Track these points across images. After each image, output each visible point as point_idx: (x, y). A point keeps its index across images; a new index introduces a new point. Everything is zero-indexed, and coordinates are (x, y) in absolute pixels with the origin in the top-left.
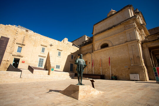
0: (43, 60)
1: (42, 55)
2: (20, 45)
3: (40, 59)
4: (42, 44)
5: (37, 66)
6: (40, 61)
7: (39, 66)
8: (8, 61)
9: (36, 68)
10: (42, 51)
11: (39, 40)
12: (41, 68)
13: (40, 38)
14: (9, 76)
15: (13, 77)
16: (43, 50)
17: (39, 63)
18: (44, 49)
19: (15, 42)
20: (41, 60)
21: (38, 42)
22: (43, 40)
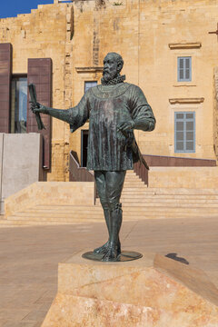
0: (191, 116)
1: (182, 94)
2: (87, 75)
3: (179, 116)
4: (174, 40)
5: (171, 152)
6: (179, 126)
7: (179, 147)
8: (67, 144)
9: (164, 161)
10: (181, 77)
11: (155, 26)
12: (188, 155)
13: (158, 13)
14: (61, 197)
15: (72, 201)
16: (184, 69)
17: (179, 136)
18: (188, 61)
19: (70, 68)
20: (185, 120)
21: (155, 39)
22: (174, 17)
